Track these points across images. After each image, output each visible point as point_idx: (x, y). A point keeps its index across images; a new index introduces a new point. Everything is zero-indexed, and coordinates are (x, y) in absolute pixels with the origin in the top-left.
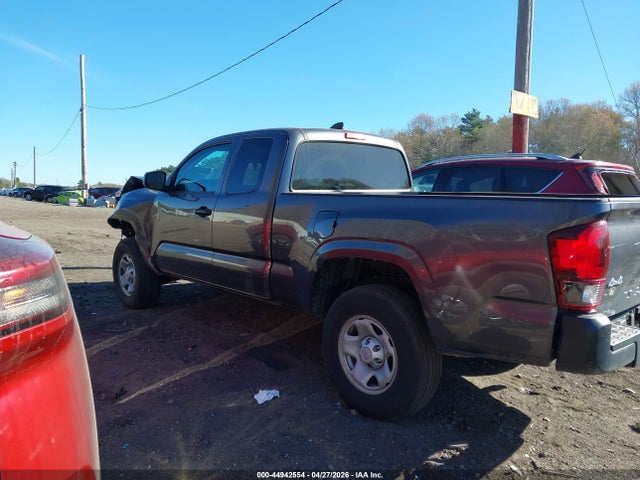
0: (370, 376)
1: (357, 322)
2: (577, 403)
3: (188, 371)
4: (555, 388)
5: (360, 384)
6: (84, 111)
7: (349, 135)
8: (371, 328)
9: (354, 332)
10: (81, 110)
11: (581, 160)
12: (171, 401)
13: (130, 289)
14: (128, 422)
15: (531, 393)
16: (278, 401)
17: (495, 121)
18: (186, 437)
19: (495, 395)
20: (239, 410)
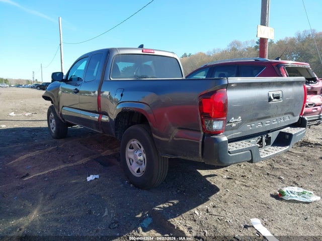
0: (137, 168)
1: (132, 142)
2: (250, 183)
3: (62, 166)
4: (243, 176)
5: (133, 172)
6: (62, 45)
7: (144, 51)
8: (137, 145)
9: (131, 148)
10: (60, 45)
11: (280, 60)
12: (46, 179)
13: (54, 129)
14: (22, 188)
15: (228, 178)
16: (97, 180)
17: (275, 43)
18: (45, 195)
19: (208, 179)
20: (76, 183)
